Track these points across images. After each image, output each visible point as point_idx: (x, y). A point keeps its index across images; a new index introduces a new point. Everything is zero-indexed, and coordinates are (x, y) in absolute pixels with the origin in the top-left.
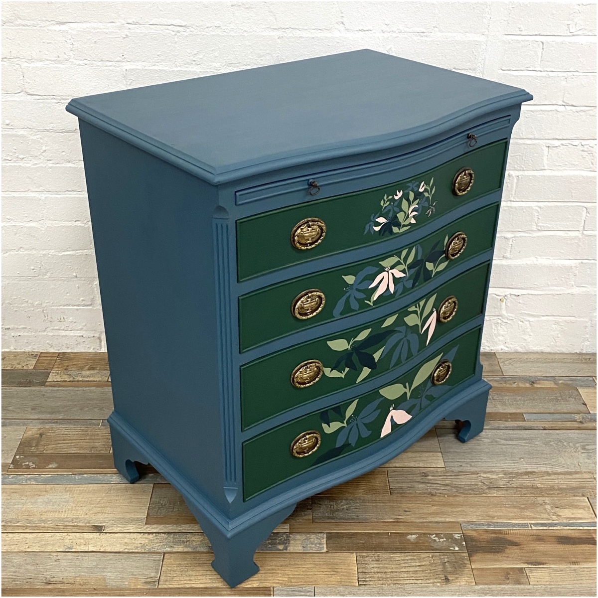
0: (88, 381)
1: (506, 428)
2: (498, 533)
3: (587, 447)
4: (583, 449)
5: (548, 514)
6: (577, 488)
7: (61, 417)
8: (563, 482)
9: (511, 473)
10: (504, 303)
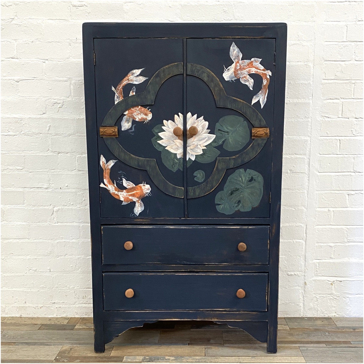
7: (82, 342)
10: (333, 285)
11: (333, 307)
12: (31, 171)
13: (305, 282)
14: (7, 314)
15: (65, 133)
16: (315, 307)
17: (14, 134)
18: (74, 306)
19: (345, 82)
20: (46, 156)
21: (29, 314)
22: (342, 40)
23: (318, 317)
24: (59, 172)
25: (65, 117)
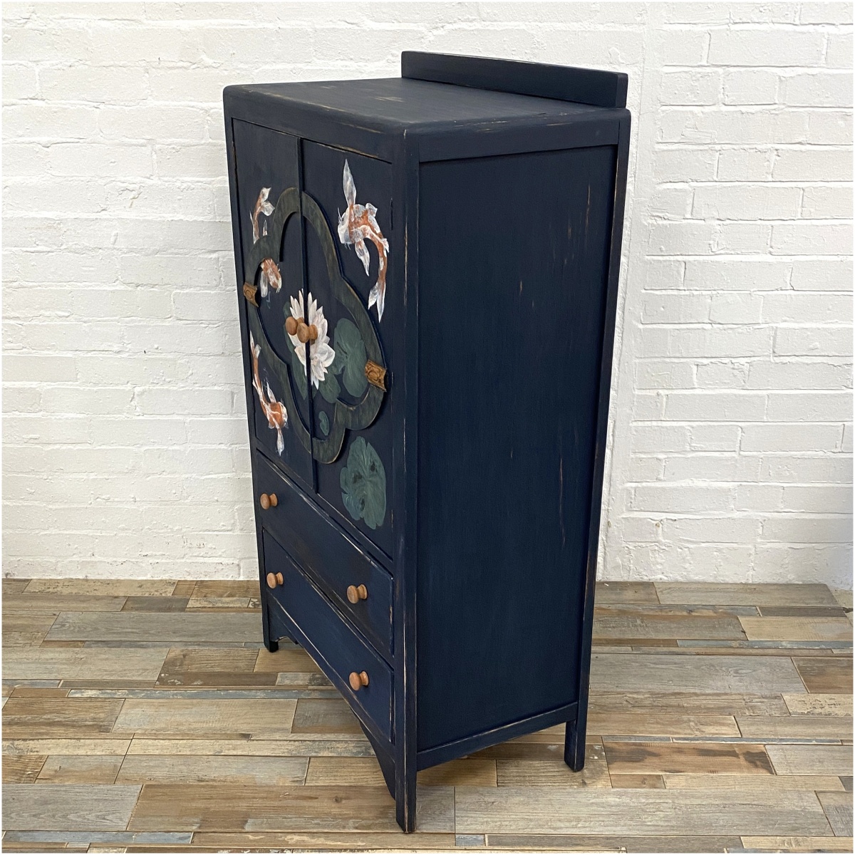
0: (228, 607)
1: (657, 653)
2: (639, 746)
3: (740, 671)
4: (735, 673)
5: (691, 729)
6: (724, 708)
7: (203, 640)
8: (711, 702)
9: (658, 694)
10: (661, 528)
11: (658, 563)
12: (86, 319)
13: (609, 522)
14: (59, 574)
15: (147, 249)
16: (626, 564)
17: (49, 249)
18: (183, 561)
19: (701, 147)
20: (113, 292)
21: (102, 574)
22: (699, 64)
23: (630, 580)
24: (140, 321)
25: (145, 216)
